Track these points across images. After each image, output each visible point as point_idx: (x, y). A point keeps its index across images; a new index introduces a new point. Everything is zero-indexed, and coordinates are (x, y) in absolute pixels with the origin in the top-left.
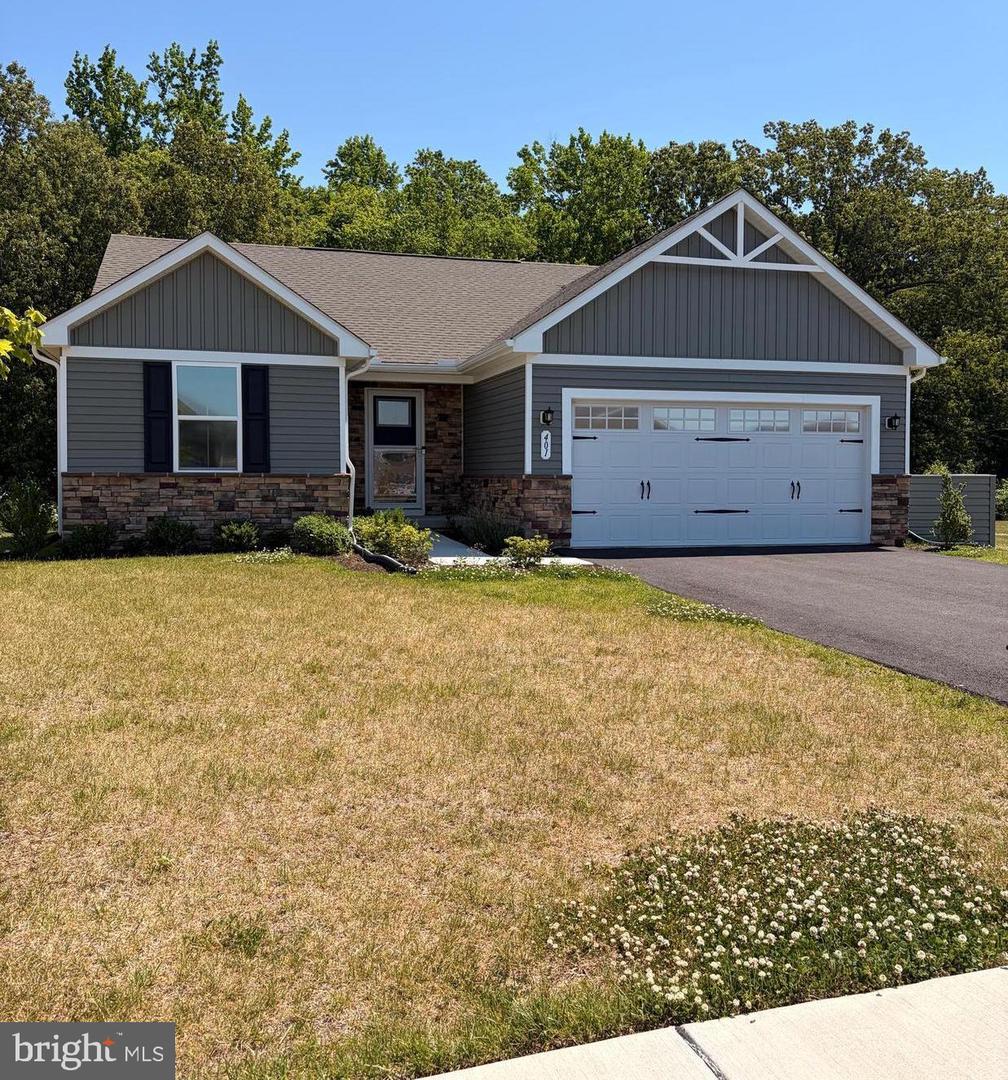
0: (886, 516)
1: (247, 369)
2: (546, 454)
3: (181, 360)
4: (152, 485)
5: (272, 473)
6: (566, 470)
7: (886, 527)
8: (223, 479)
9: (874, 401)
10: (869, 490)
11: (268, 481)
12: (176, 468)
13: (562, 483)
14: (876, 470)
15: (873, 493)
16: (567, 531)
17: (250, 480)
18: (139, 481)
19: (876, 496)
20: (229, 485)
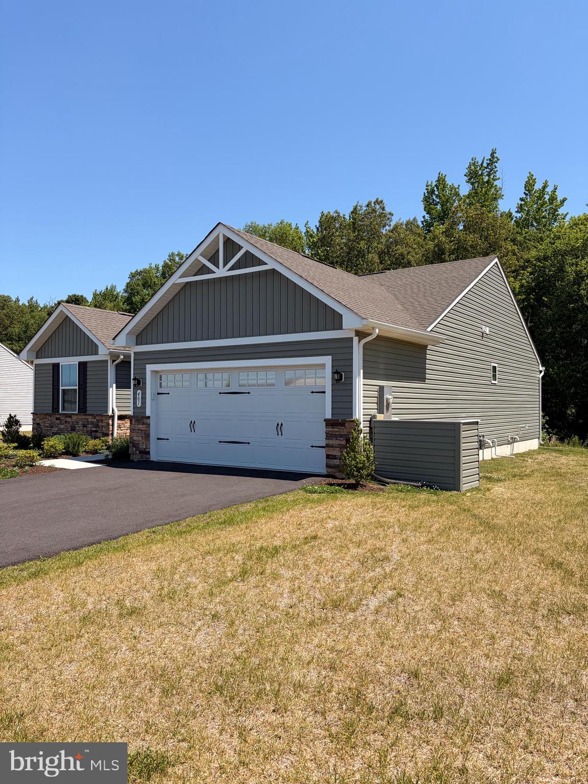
0: (336, 452)
1: (80, 363)
2: (139, 405)
4: (53, 418)
5: (87, 413)
6: (148, 413)
7: (336, 462)
8: (72, 416)
9: (327, 360)
10: (322, 429)
12: (60, 412)
13: (146, 421)
14: (329, 416)
15: (327, 433)
16: (148, 450)
17: (80, 417)
18: (51, 416)
20: (74, 418)
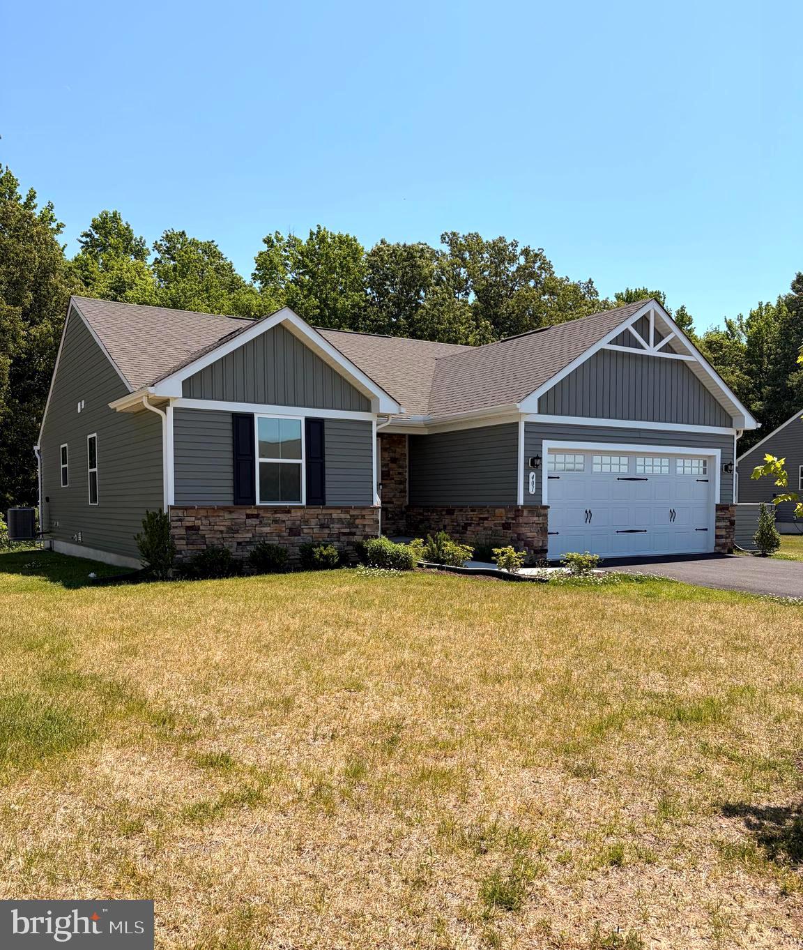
0: (723, 533)
1: (309, 421)
2: (532, 490)
3: (261, 412)
4: (240, 516)
5: (327, 505)
6: (545, 502)
7: (723, 541)
8: (293, 511)
9: (717, 453)
10: (713, 514)
11: (324, 512)
12: (258, 502)
13: (542, 512)
14: (718, 501)
15: (717, 517)
16: (545, 548)
17: (312, 511)
18: (231, 512)
19: (718, 519)
20: (296, 514)
